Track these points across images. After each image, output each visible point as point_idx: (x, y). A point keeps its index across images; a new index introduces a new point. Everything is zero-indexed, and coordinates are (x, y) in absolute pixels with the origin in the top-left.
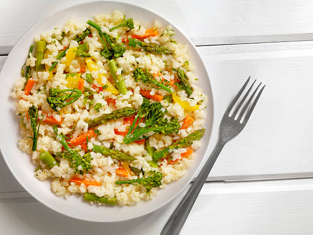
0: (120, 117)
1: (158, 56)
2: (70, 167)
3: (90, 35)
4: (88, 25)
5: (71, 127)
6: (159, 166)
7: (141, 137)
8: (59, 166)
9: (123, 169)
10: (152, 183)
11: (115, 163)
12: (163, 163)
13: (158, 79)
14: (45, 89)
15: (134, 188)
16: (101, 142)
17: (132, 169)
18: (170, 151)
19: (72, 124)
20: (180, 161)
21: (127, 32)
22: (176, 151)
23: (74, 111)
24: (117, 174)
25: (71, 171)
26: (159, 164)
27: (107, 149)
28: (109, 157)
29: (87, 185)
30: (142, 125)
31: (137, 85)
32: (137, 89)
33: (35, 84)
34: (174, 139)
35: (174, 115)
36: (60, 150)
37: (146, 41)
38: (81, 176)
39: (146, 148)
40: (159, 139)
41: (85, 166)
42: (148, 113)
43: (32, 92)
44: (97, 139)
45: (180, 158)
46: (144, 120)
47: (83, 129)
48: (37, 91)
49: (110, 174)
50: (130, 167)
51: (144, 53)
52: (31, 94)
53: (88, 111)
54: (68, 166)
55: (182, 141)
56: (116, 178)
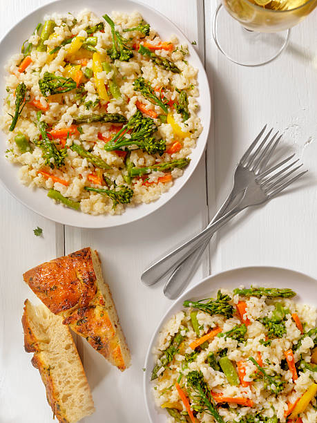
0: (108, 122)
1: (165, 71)
2: (43, 157)
3: (102, 30)
4: (103, 20)
5: (55, 118)
6: (133, 184)
7: (123, 148)
8: (32, 153)
9: (96, 176)
10: (120, 198)
11: (89, 167)
12: (138, 182)
13: (158, 94)
14: (40, 71)
15: (101, 198)
16: (82, 141)
17: (104, 178)
18: (149, 171)
19: (58, 115)
20: (155, 184)
21: (141, 38)
22: (154, 173)
23: (63, 103)
24: (88, 179)
25: (43, 161)
26: (134, 181)
27: (85, 151)
28: (85, 159)
29: (54, 182)
30: (128, 136)
31: (134, 95)
32: (133, 99)
33: (31, 63)
34: (157, 160)
35: (163, 136)
36: (37, 138)
37: (157, 52)
38: (51, 170)
39: (125, 162)
40: (140, 156)
41: (58, 159)
42: (137, 125)
43: (26, 70)
44: (78, 138)
45: (156, 181)
46: (131, 131)
47: (66, 123)
48: (31, 71)
49: (81, 177)
50: (103, 175)
51: (152, 64)
52: (25, 72)
53: (78, 106)
54: (40, 156)
55: (163, 164)
56: (85, 183)
